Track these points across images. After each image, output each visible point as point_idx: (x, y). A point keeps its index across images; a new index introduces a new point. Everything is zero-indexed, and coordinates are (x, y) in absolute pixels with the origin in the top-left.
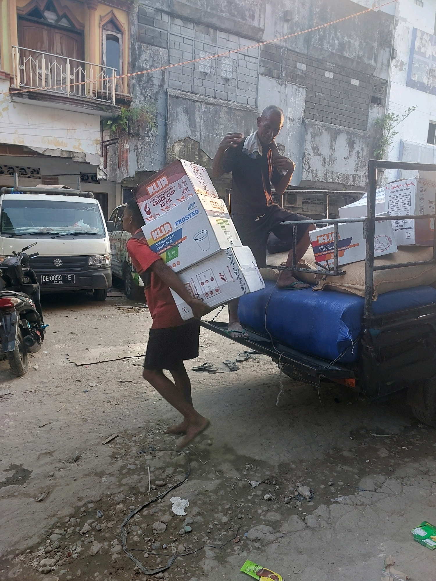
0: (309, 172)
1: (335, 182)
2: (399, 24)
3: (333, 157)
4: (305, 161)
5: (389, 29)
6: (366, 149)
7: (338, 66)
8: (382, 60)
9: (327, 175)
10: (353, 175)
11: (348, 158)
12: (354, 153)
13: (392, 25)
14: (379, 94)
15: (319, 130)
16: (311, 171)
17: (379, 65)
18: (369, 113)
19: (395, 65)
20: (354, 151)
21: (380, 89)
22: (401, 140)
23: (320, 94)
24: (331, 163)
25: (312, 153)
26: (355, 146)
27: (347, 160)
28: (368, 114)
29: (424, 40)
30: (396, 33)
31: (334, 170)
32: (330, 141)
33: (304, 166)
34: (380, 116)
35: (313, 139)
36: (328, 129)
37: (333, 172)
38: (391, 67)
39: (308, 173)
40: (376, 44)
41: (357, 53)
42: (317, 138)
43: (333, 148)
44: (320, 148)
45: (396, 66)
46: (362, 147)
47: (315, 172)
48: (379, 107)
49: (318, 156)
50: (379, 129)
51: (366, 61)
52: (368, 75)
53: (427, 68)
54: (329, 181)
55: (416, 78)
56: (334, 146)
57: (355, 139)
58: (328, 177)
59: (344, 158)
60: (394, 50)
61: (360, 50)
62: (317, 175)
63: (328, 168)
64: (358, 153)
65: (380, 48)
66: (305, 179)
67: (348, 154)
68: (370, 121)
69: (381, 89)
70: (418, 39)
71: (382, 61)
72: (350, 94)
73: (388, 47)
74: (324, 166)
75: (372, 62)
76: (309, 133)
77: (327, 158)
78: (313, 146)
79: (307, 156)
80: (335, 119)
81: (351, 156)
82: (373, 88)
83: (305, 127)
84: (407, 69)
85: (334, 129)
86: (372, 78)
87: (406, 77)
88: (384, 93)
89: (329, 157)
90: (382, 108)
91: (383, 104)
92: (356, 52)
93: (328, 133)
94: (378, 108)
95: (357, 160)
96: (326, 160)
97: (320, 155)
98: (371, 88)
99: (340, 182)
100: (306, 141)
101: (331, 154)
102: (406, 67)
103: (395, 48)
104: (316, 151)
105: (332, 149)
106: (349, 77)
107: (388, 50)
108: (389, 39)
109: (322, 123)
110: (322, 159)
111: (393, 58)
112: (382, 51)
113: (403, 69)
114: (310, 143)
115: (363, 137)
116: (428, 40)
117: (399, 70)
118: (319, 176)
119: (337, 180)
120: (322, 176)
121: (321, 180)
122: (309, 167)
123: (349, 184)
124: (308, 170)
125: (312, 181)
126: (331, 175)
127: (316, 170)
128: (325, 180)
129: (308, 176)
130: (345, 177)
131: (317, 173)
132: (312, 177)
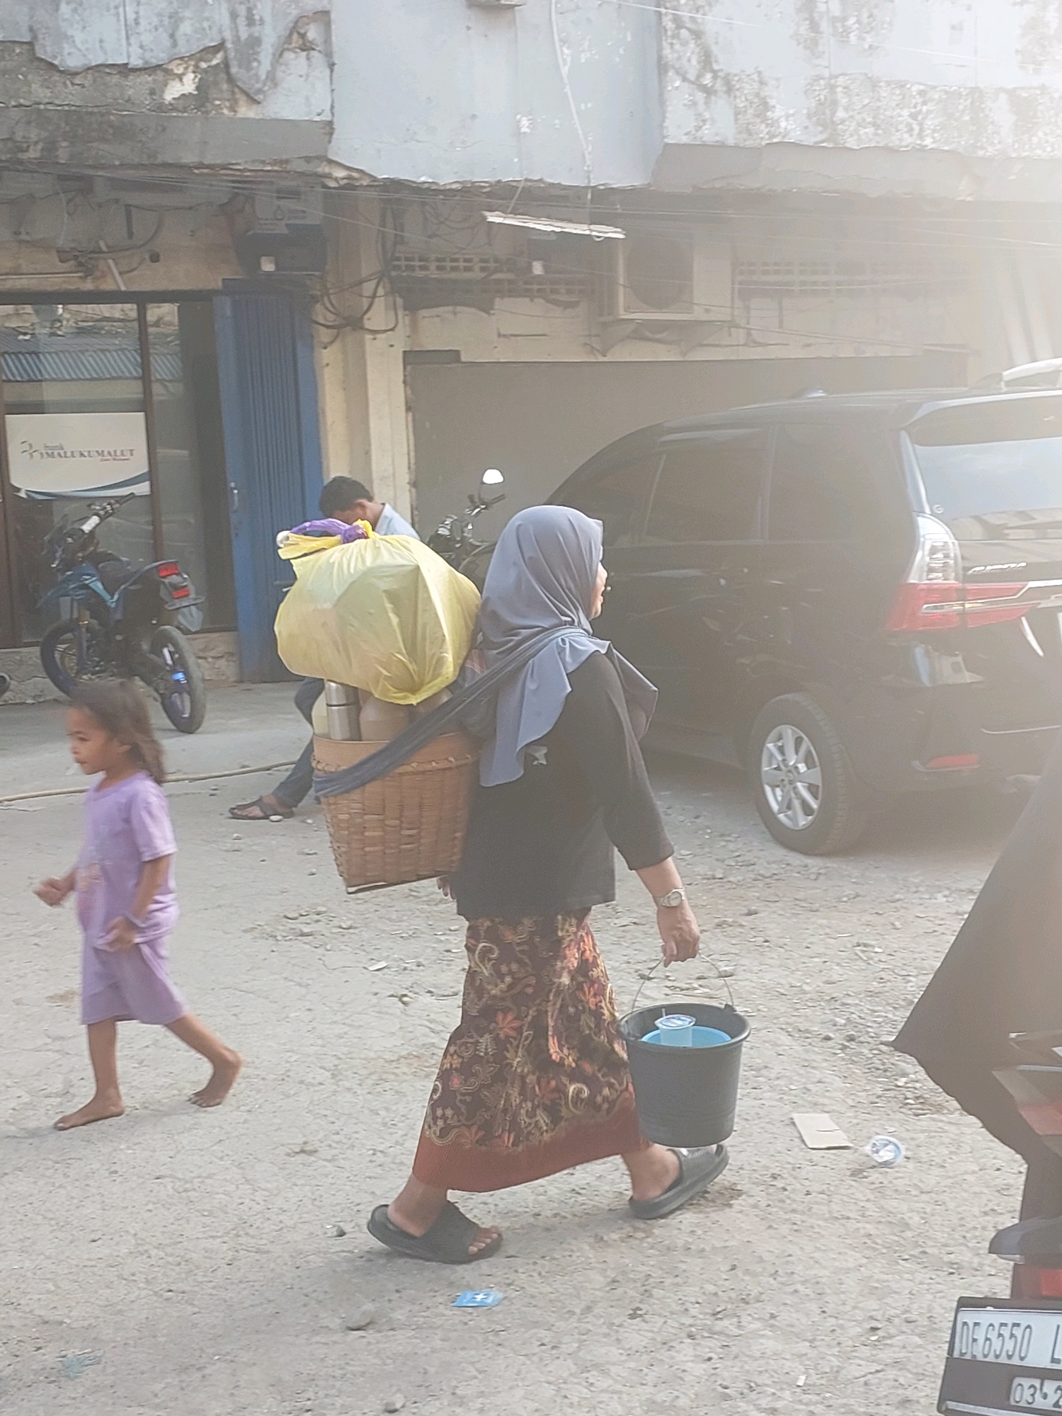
0: (708, 91)
1: (894, 141)
4: (677, 21)
9: (835, 103)
10: (1011, 93)
16: (719, 85)
24: (858, 21)
31: (879, 67)
33: (667, 51)
37: (874, 84)
39: (700, 96)
47: (750, 88)
54: (852, 143)
58: (840, 114)
62: (765, 106)
63: (833, 58)
66: (685, 140)
74: (812, 45)
99: (928, 141)
118: (778, 112)
119: (911, 130)
120: (805, 111)
121: (796, 135)
122: (707, 60)
123: (991, 151)
124: (699, 76)
125: (736, 147)
126: (866, 101)
127: (755, 77)
128: (823, 137)
129: (707, 115)
130: (961, 107)
131: (766, 92)
132: (736, 120)
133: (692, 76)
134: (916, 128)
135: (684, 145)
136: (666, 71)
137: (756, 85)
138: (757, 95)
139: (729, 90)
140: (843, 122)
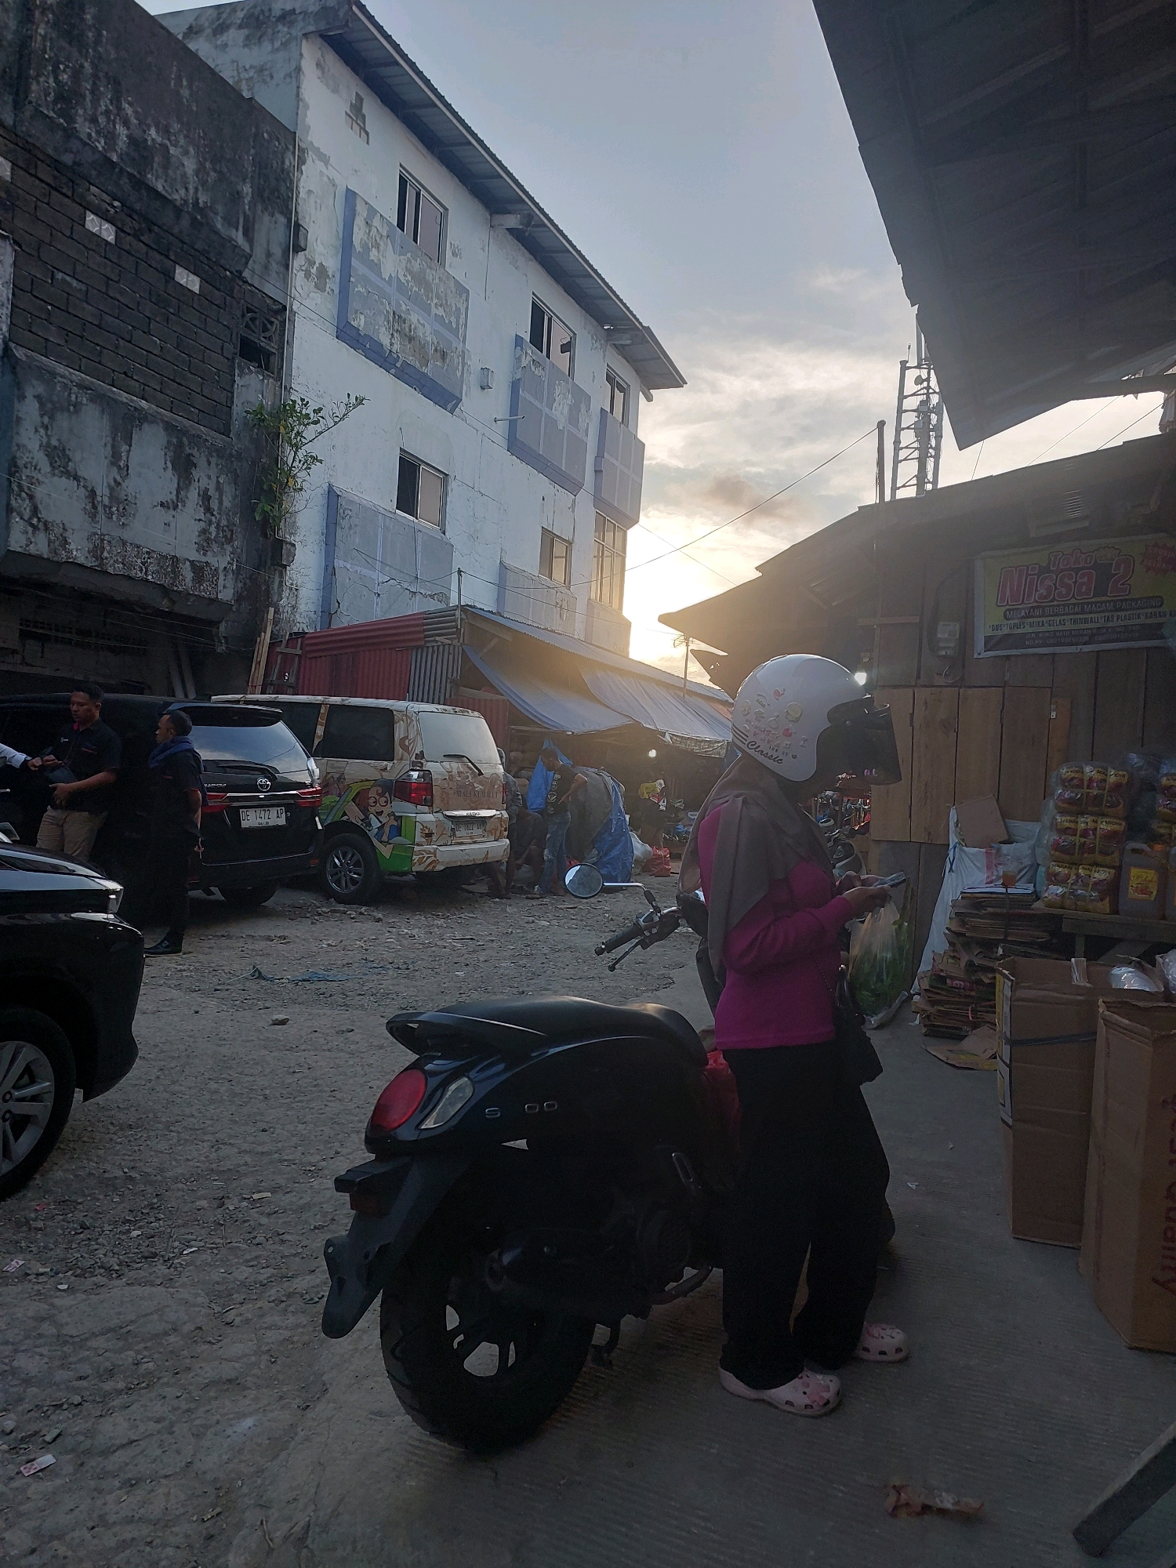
0: (35, 528)
1: (133, 573)
2: (309, 161)
3: (123, 493)
4: (20, 486)
5: (283, 163)
6: (229, 491)
7: (129, 210)
8: (268, 242)
9: (103, 548)
10: (192, 562)
11: (175, 507)
12: (193, 495)
13: (289, 155)
14: (263, 339)
15: (69, 395)
16: (41, 525)
17: (259, 253)
18: (236, 386)
19: (303, 268)
20: (192, 488)
21: (264, 325)
22: (330, 486)
23: (68, 279)
24: (118, 510)
25: (45, 467)
26: (195, 474)
27: (171, 512)
28: (233, 386)
29: (374, 232)
30: (301, 184)
31: (127, 535)
32: (109, 439)
33: (13, 502)
34: (268, 403)
35: (46, 420)
36: (98, 398)
37: (124, 543)
38: (294, 271)
39: (30, 529)
40: (247, 189)
41: (191, 191)
42: (63, 421)
43: (122, 464)
44: (77, 456)
45: (308, 275)
46: (218, 482)
47: (58, 531)
48: (263, 376)
49: (68, 478)
50: (267, 441)
51: (219, 226)
52: (226, 270)
53: (388, 308)
54: (111, 570)
55: (362, 323)
56: (124, 458)
57: (195, 452)
58: (105, 554)
59: (162, 504)
60: (298, 226)
61: (200, 188)
62: (65, 542)
63: (104, 525)
64: (205, 497)
65: (259, 207)
66: (19, 550)
67: (175, 493)
68: (237, 409)
69: (269, 326)
70: (359, 222)
71: (268, 245)
72: (172, 311)
73: (281, 213)
74: (93, 516)
75: (239, 237)
76: (29, 393)
77: (102, 492)
78: (48, 445)
79: (26, 473)
80: (125, 373)
81: (183, 502)
82: (243, 316)
83: (14, 373)
84: (337, 291)
85: (122, 403)
86: (241, 283)
87: (335, 312)
88: (276, 338)
89: (107, 492)
90: (271, 380)
91: (276, 370)
92: (187, 189)
93: (103, 412)
94: (262, 378)
95: (203, 517)
96: (99, 499)
97: (76, 478)
98: (239, 313)
99: (150, 577)
100: (19, 419)
101: (115, 481)
102: (333, 285)
103: (301, 222)
104: (60, 459)
105: (119, 468)
106: (167, 257)
107: (282, 220)
108: (283, 189)
109: (78, 376)
110: (82, 492)
111: (298, 249)
112: (266, 218)
113: (327, 289)
114: (36, 431)
115: (220, 452)
116: (385, 234)
117: (316, 286)
118: (72, 546)
119: (141, 570)
120: (87, 549)
121: (81, 560)
122: (35, 511)
123: (180, 589)
124: (30, 518)
125: (48, 559)
126: (119, 551)
127: (61, 525)
128: (96, 564)
129: (33, 540)
130: (167, 564)
131: (67, 534)
132: (49, 546)
133: (26, 518)
134: (144, 569)
135: (19, 552)
136: (12, 512)
137: (61, 530)
138: (61, 535)
139: (46, 529)
140: (106, 558)
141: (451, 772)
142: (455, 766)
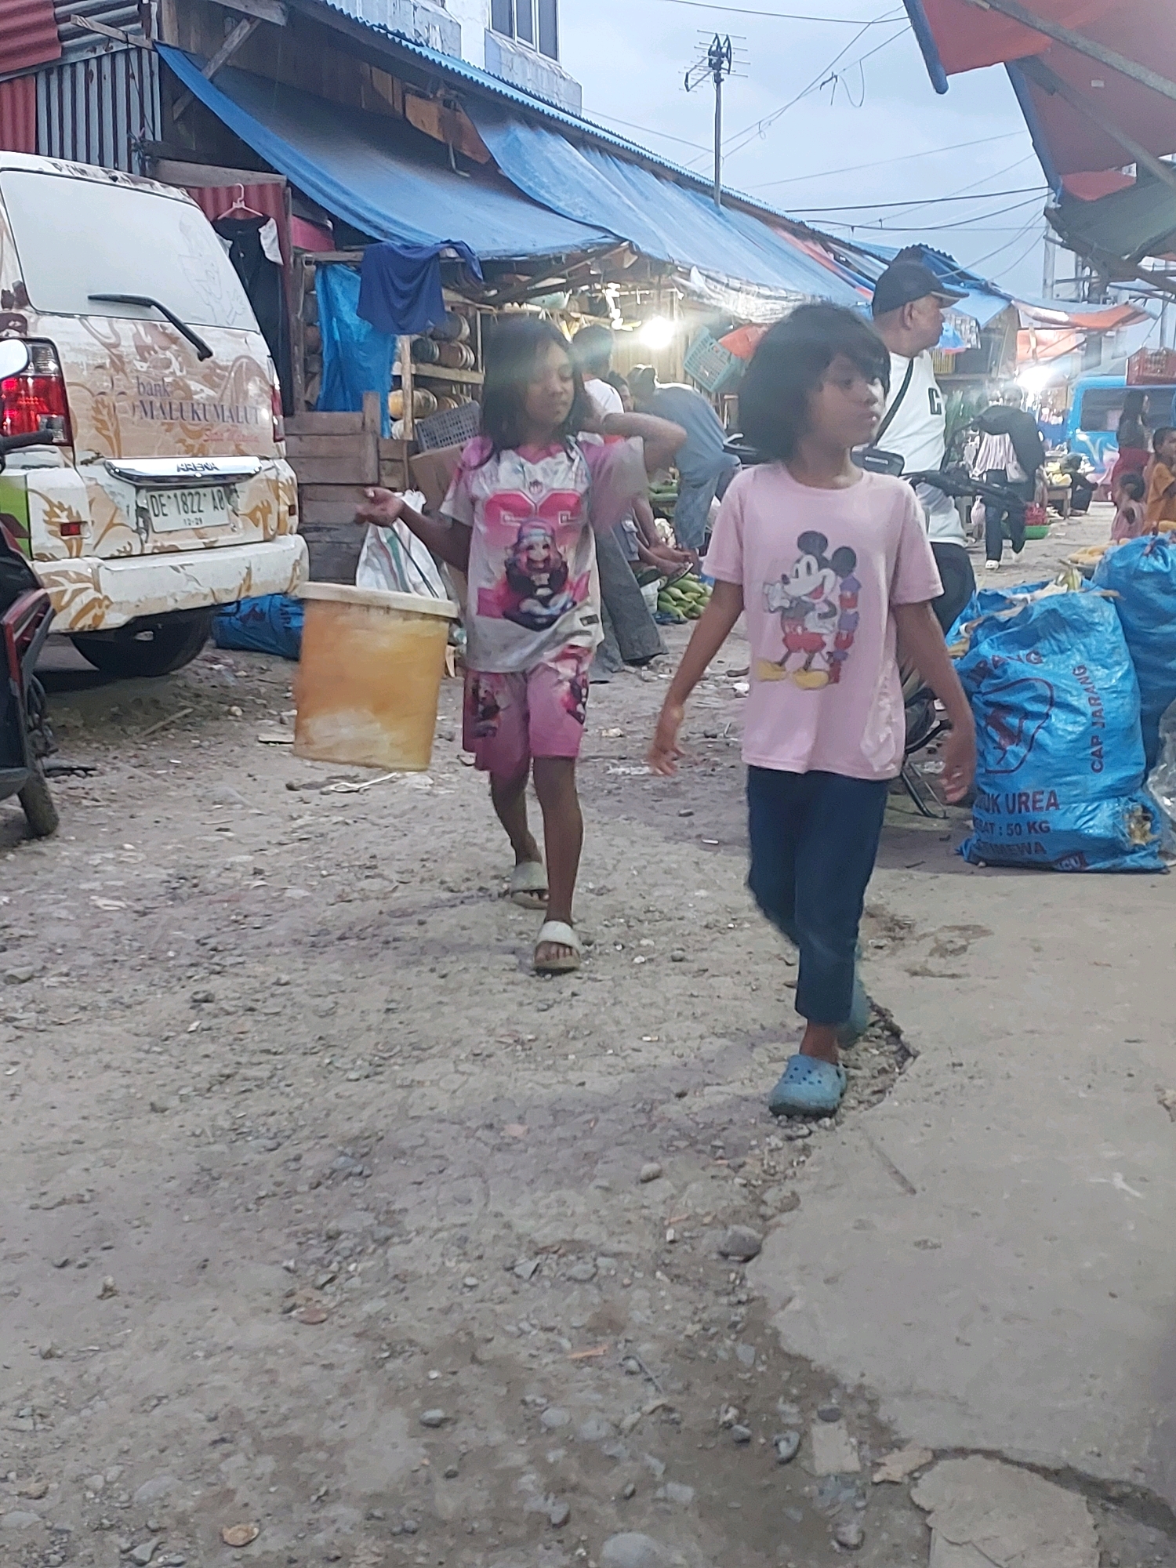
141: (116, 346)
142: (128, 330)
